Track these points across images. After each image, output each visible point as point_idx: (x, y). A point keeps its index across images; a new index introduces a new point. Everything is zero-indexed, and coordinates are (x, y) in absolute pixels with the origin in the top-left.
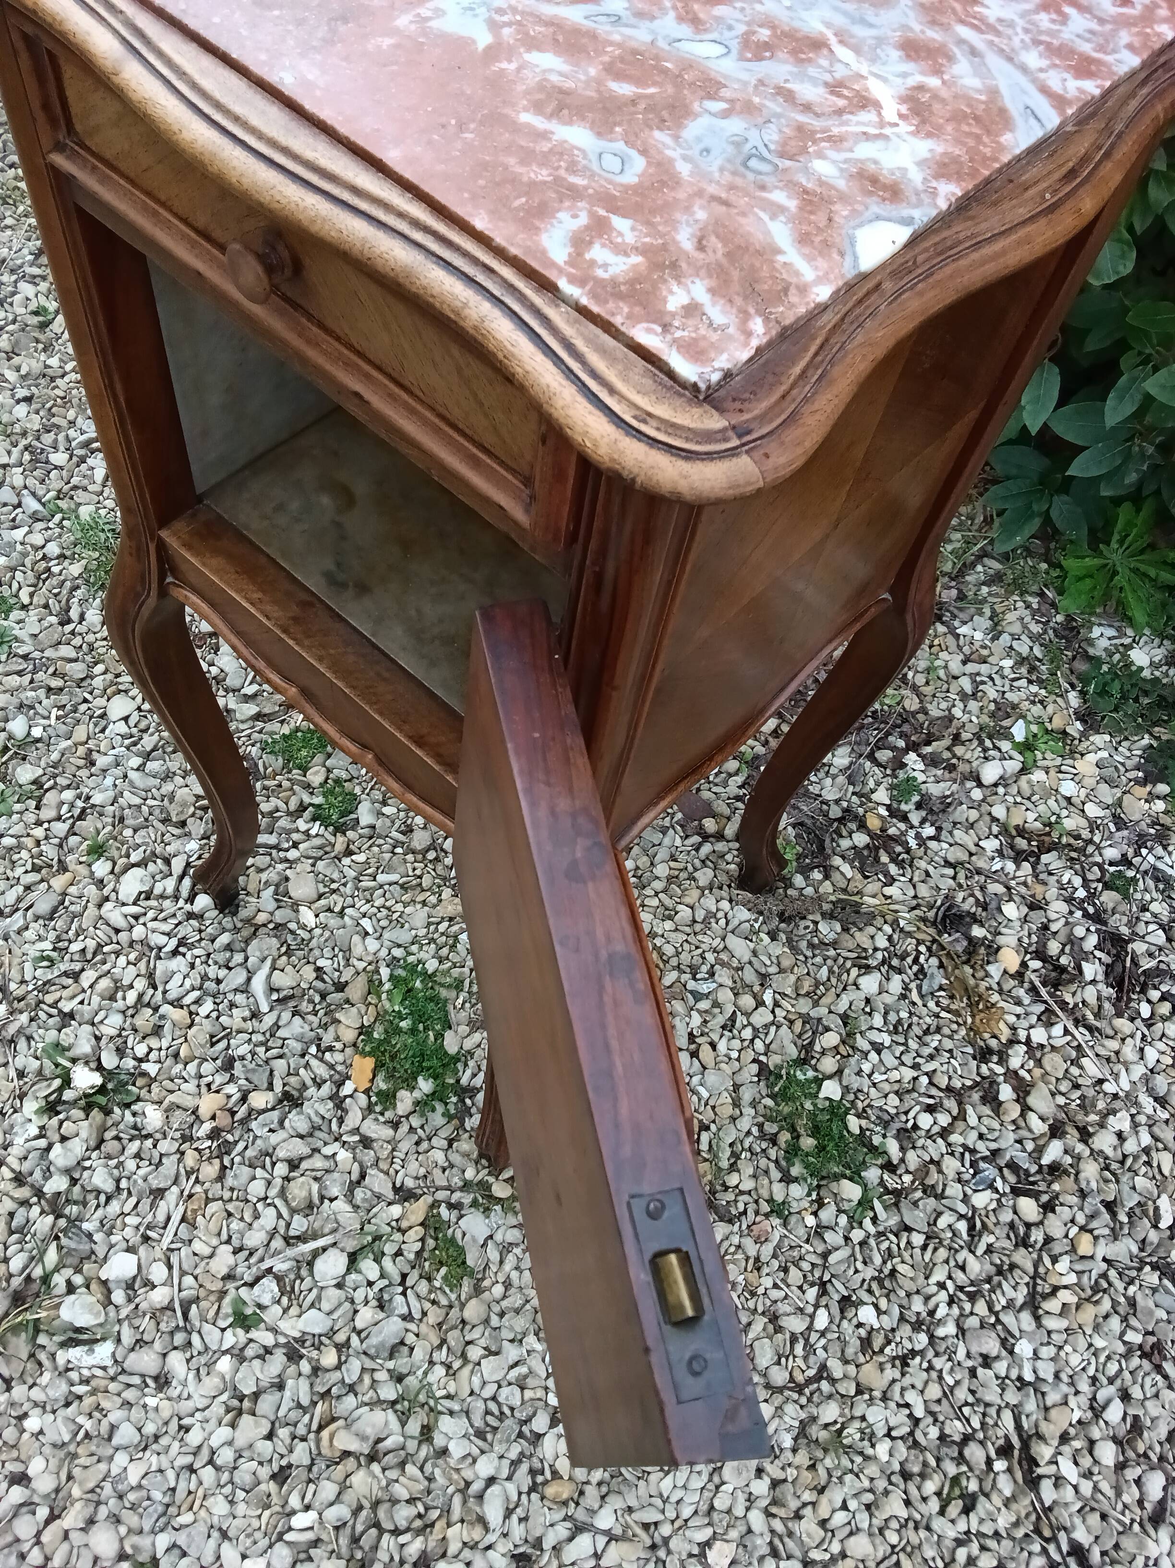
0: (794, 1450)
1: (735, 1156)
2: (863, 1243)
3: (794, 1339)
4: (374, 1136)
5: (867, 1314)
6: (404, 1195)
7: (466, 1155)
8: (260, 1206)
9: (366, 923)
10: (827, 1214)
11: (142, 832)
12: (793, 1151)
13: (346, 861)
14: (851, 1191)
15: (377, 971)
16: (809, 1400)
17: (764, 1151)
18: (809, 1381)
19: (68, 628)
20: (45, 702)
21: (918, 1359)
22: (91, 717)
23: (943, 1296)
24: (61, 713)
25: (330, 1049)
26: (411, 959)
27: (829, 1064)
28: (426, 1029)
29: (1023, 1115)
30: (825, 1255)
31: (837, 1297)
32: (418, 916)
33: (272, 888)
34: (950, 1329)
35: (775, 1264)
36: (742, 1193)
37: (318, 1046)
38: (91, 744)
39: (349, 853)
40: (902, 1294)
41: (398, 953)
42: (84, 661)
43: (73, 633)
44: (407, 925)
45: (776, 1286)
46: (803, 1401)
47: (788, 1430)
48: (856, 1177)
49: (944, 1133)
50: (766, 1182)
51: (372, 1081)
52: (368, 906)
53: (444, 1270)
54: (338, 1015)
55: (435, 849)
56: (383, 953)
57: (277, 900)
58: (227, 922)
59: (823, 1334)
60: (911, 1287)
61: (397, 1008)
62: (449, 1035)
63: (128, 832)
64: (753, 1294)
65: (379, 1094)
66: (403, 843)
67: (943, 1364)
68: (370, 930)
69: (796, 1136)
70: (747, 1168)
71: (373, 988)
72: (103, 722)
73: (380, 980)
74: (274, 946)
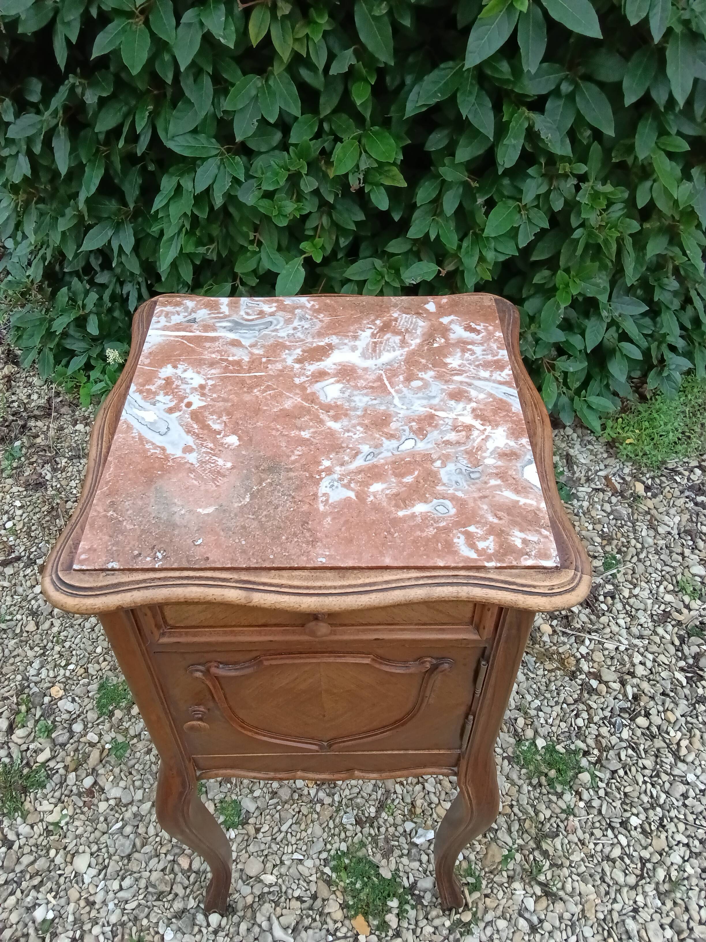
0: (664, 904)
1: (533, 806)
2: (607, 794)
3: (622, 859)
5: (634, 821)
7: (438, 917)
9: (296, 856)
10: (586, 796)
11: (152, 915)
12: (551, 783)
13: (260, 835)
14: (585, 777)
15: (323, 873)
16: (649, 877)
17: (540, 793)
18: (642, 870)
19: (16, 847)
20: (40, 896)
21: (665, 820)
22: (71, 881)
23: (649, 786)
24: (53, 894)
25: (336, 930)
26: (333, 852)
27: (530, 733)
28: (369, 878)
29: (608, 687)
30: (600, 812)
31: (618, 825)
32: (318, 830)
33: (240, 881)
34: (663, 796)
35: (587, 836)
36: (549, 819)
37: (331, 934)
38: (84, 895)
39: (258, 830)
40: (636, 800)
41: (324, 855)
42: (40, 856)
43: (20, 847)
44: (315, 839)
45: (596, 844)
46: (648, 880)
47: (654, 898)
48: (581, 770)
49: (590, 720)
50: (554, 805)
51: (369, 926)
52: (290, 846)
54: (326, 911)
55: (295, 792)
56: (317, 862)
57: (248, 884)
58: (236, 919)
59: (628, 845)
60: (636, 794)
61: (348, 881)
62: (382, 871)
63: (145, 922)
64: (592, 856)
65: (378, 928)
66: (278, 803)
67: (674, 813)
68: (302, 857)
69: (546, 775)
70: (542, 807)
71: (329, 882)
72: (79, 878)
73: (328, 876)
74: (267, 907)
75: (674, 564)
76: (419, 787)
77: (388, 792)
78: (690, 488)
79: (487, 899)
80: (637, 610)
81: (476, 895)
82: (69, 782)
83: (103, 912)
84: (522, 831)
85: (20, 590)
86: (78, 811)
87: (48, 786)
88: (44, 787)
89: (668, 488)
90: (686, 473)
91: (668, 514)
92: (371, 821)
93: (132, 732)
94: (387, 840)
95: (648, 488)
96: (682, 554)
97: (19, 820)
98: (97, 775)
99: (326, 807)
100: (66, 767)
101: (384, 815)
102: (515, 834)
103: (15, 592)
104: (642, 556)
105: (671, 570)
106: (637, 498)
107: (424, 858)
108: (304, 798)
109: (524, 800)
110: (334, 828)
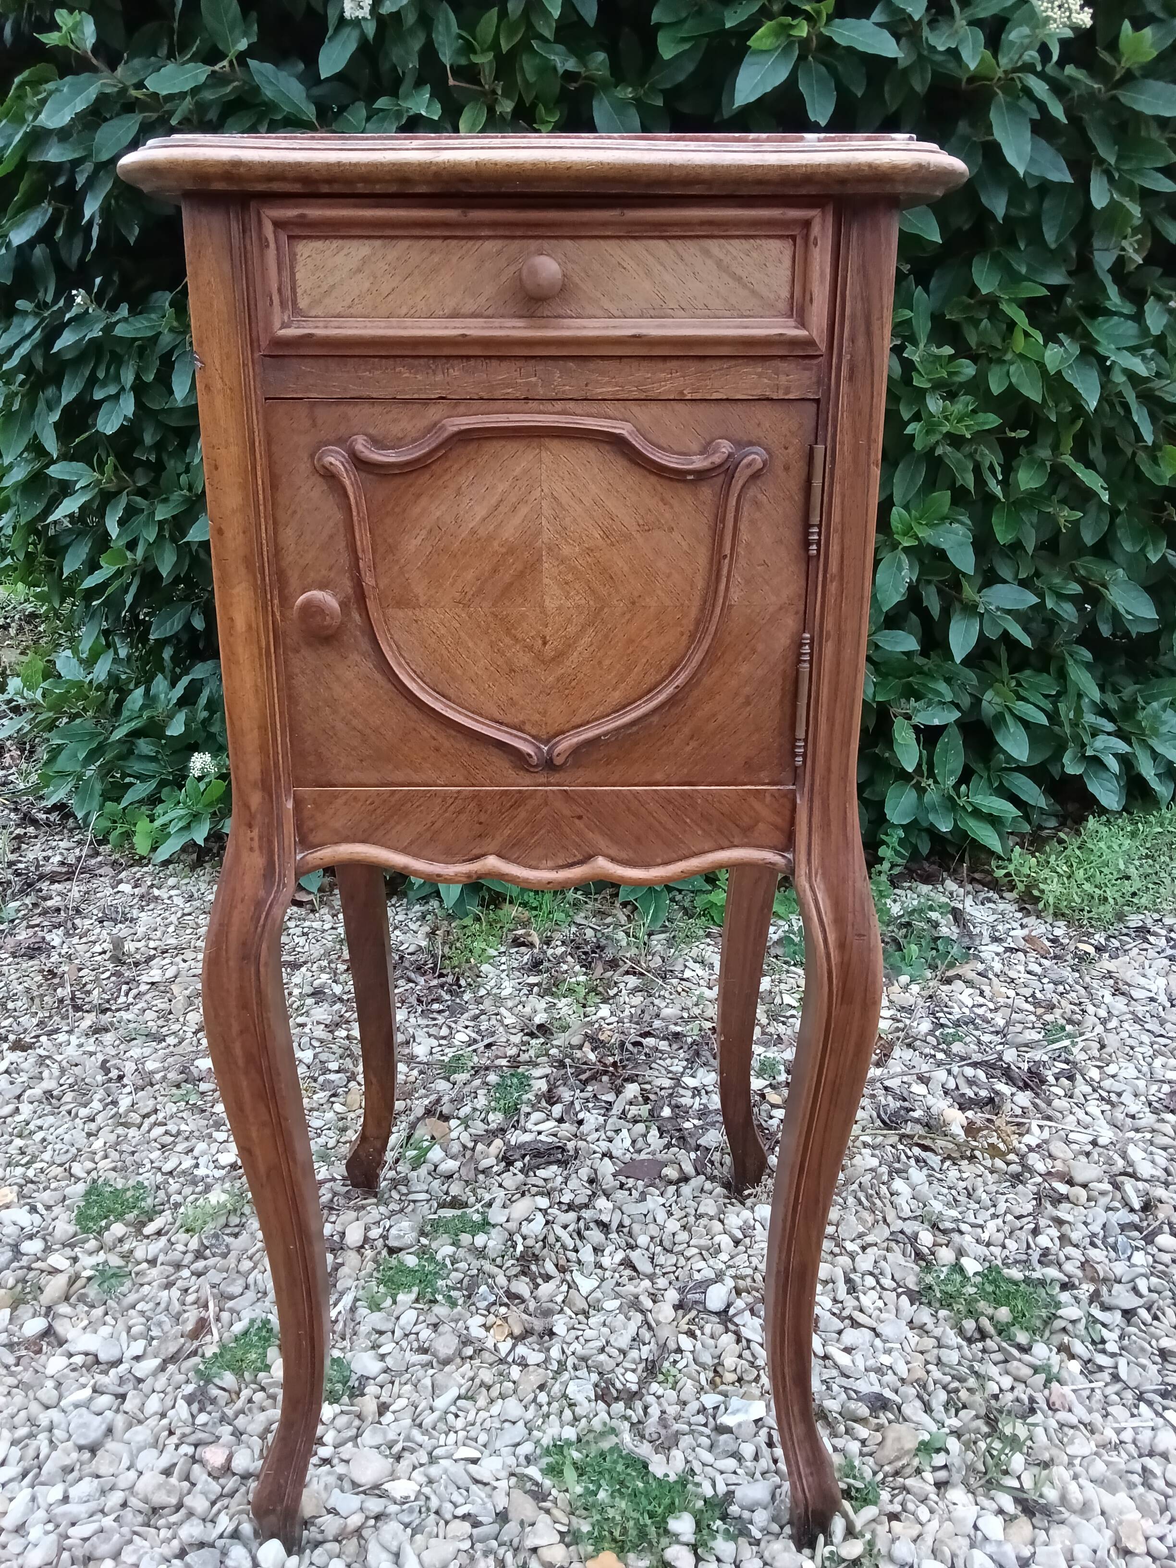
7: (786, 1555)
9: (465, 1452)
10: (1080, 1349)
12: (1002, 1330)
13: (388, 1417)
15: (523, 1478)
17: (983, 1349)
26: (546, 1442)
27: (946, 1255)
28: (626, 1482)
29: (1089, 1191)
30: (1116, 1377)
33: (336, 1491)
35: (1097, 1416)
36: (1011, 1390)
39: (383, 1409)
41: (527, 1448)
44: (507, 1424)
45: (1119, 1430)
49: (1066, 1240)
50: (1016, 1364)
52: (452, 1434)
54: (530, 1543)
55: (467, 1343)
56: (512, 1461)
57: (354, 1496)
58: (319, 1557)
61: (579, 1490)
62: (654, 1469)
64: (1116, 1448)
66: (430, 1364)
68: (475, 1454)
69: (991, 1318)
70: (991, 1370)
71: (539, 1496)
73: (537, 1484)
74: (395, 1533)
76: (728, 1338)
77: (662, 1348)
79: (894, 1523)
80: (1119, 1095)
81: (870, 1512)
84: (954, 1406)
89: (1135, 950)
90: (1163, 932)
91: (1144, 976)
92: (630, 1397)
93: (141, 1254)
94: (663, 1421)
95: (1099, 949)
98: (57, 1316)
99: (531, 1368)
101: (654, 1387)
102: (940, 1413)
104: (1113, 1025)
105: (1168, 1041)
106: (1083, 958)
107: (748, 1450)
108: (486, 1355)
109: (952, 1357)
110: (549, 1404)
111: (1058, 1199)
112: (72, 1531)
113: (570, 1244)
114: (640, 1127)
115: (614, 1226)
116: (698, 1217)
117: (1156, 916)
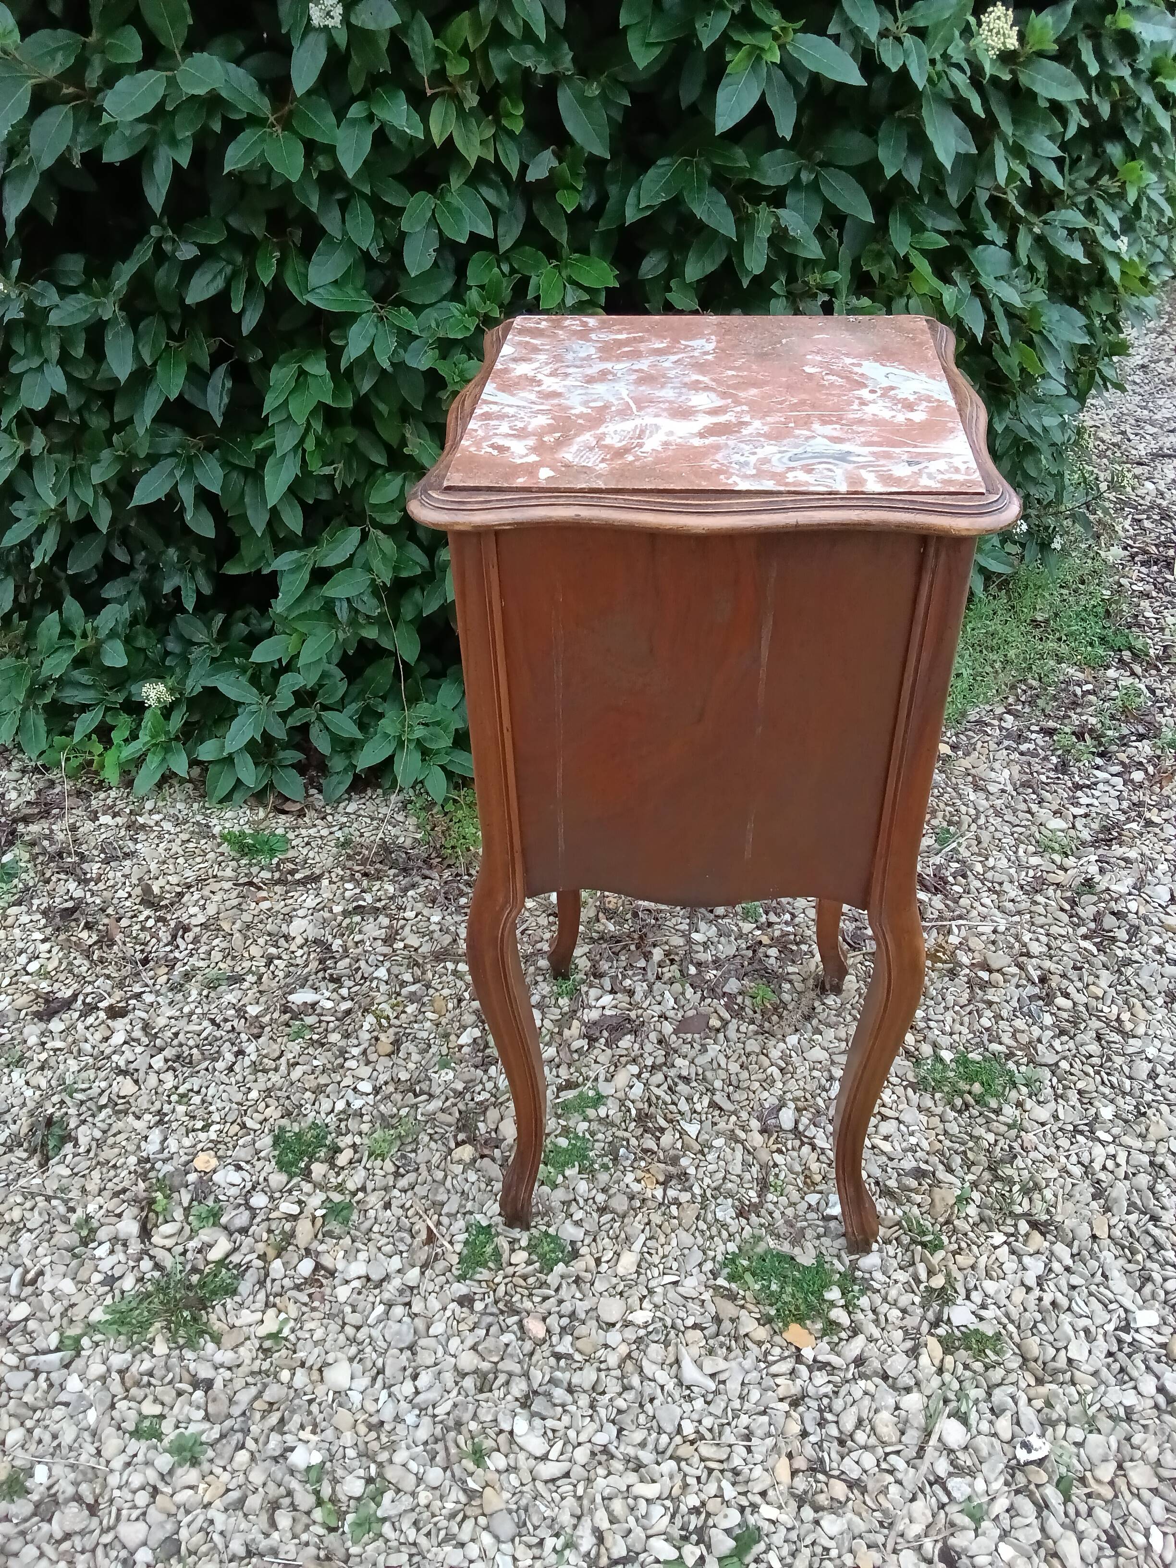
1: (968, 1133)
4: (858, 1352)
5: (1105, 1114)
6: (914, 1353)
7: (901, 1296)
8: (884, 1466)
9: (668, 1279)
11: (482, 1412)
12: (979, 1100)
13: (604, 1267)
15: (717, 1287)
17: (971, 1116)
19: (218, 1384)
20: (288, 1437)
21: (1141, 1108)
22: (330, 1406)
23: (1104, 1075)
24: (310, 1428)
25: (767, 1353)
26: (720, 1258)
27: (926, 1049)
28: (785, 1274)
29: (1003, 974)
30: (1057, 1118)
31: (1086, 1128)
33: (598, 1331)
34: (1127, 1083)
35: (1053, 1150)
36: (996, 1143)
37: (759, 1362)
38: (361, 1417)
39: (598, 1261)
40: (1095, 1095)
41: (708, 1266)
42: (266, 1385)
43: (226, 1384)
44: (686, 1251)
45: (1067, 1157)
49: (998, 1017)
50: (995, 1124)
51: (811, 1333)
52: (654, 1268)
53: (988, 1351)
54: (742, 1332)
55: (633, 1198)
56: (703, 1278)
57: (613, 1332)
60: (1091, 1089)
61: (757, 1287)
62: (799, 1261)
63: (473, 1426)
64: (1070, 1171)
65: (825, 1333)
66: (613, 1220)
67: (1148, 1097)
68: (675, 1278)
69: (970, 1093)
70: (980, 1131)
71: (732, 1297)
72: (343, 1399)
73: (726, 1289)
74: (655, 1351)
75: (1024, 823)
76: (806, 1149)
77: (764, 1167)
78: (1006, 737)
79: (957, 1257)
80: (1001, 884)
81: (941, 1254)
82: (273, 1275)
83: (401, 1429)
84: (969, 1165)
85: (87, 1047)
86: (304, 1309)
87: (241, 1289)
88: (234, 1292)
89: (980, 744)
90: (996, 722)
91: (992, 770)
92: (756, 1208)
93: (351, 1186)
94: (789, 1224)
95: (954, 747)
96: (1029, 811)
97: (211, 1346)
98: (318, 1254)
99: (685, 1206)
100: (262, 1257)
101: (770, 1197)
102: (959, 1172)
103: (79, 1051)
104: (982, 821)
105: (1023, 830)
108: (649, 1203)
109: (953, 1128)
110: (709, 1229)
111: (984, 986)
112: (436, 1412)
113: (668, 1099)
114: (677, 987)
115: (693, 1076)
116: (748, 1055)
117: (988, 708)
